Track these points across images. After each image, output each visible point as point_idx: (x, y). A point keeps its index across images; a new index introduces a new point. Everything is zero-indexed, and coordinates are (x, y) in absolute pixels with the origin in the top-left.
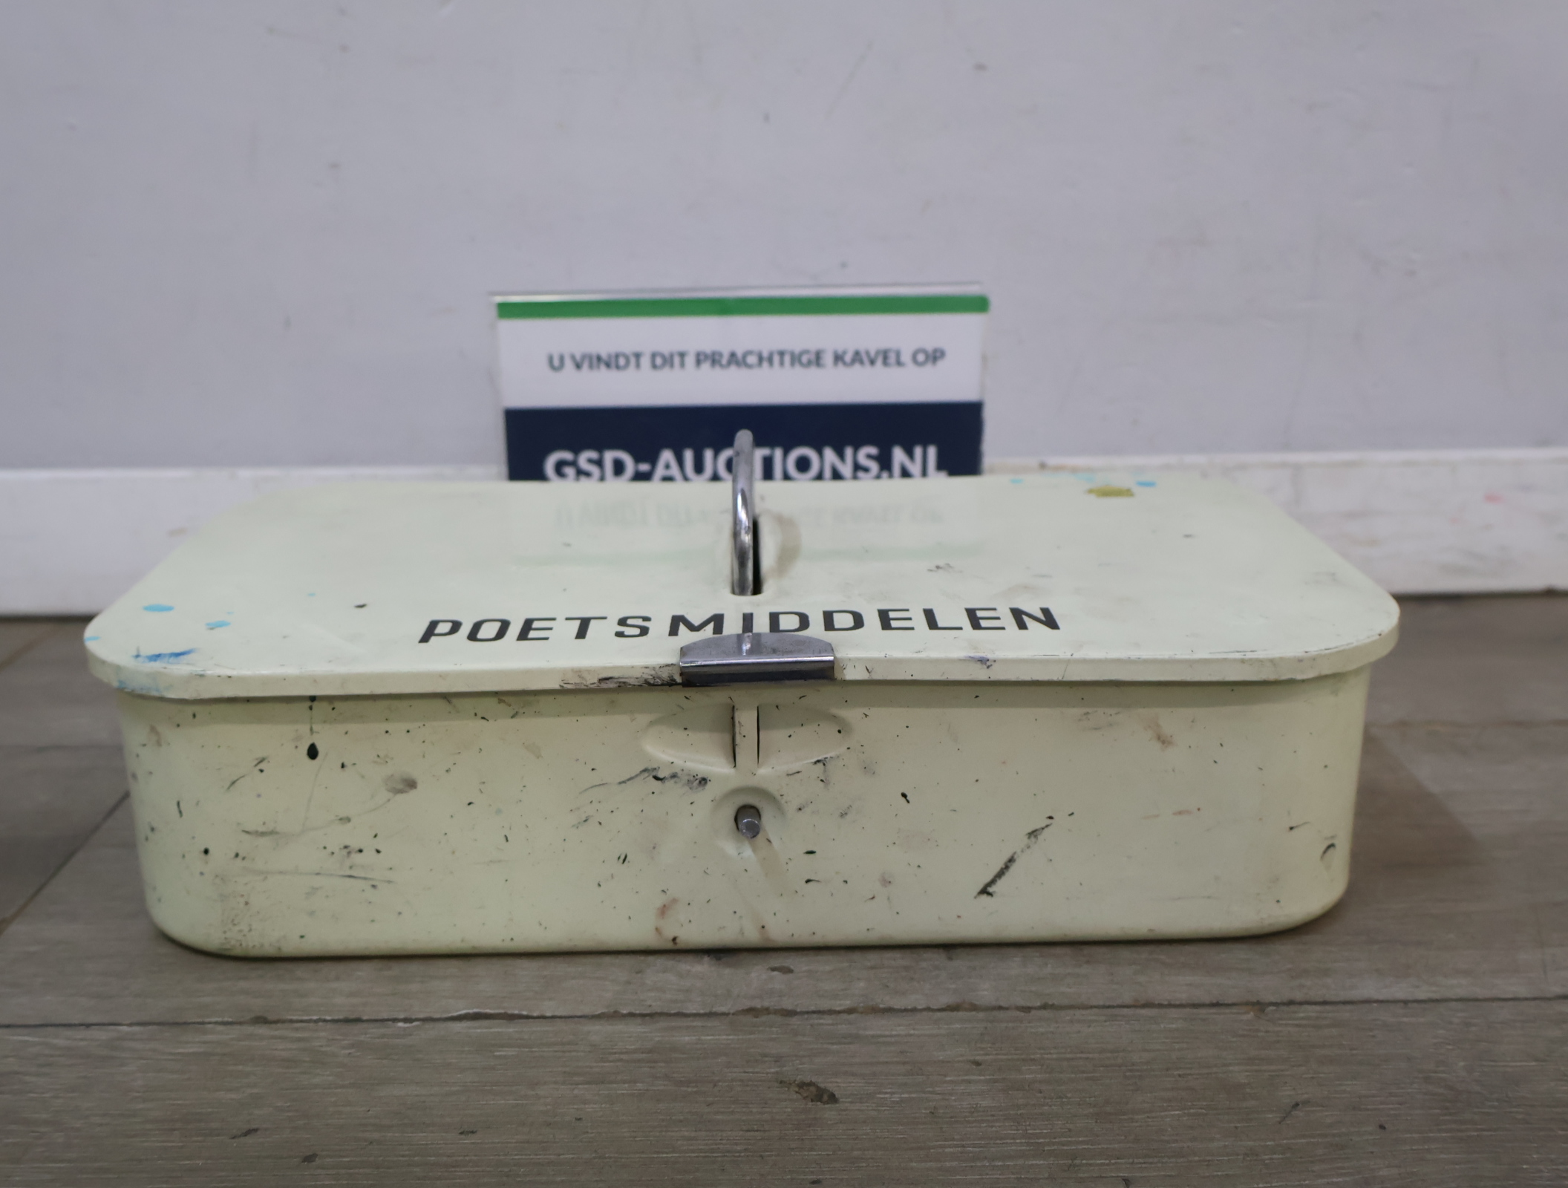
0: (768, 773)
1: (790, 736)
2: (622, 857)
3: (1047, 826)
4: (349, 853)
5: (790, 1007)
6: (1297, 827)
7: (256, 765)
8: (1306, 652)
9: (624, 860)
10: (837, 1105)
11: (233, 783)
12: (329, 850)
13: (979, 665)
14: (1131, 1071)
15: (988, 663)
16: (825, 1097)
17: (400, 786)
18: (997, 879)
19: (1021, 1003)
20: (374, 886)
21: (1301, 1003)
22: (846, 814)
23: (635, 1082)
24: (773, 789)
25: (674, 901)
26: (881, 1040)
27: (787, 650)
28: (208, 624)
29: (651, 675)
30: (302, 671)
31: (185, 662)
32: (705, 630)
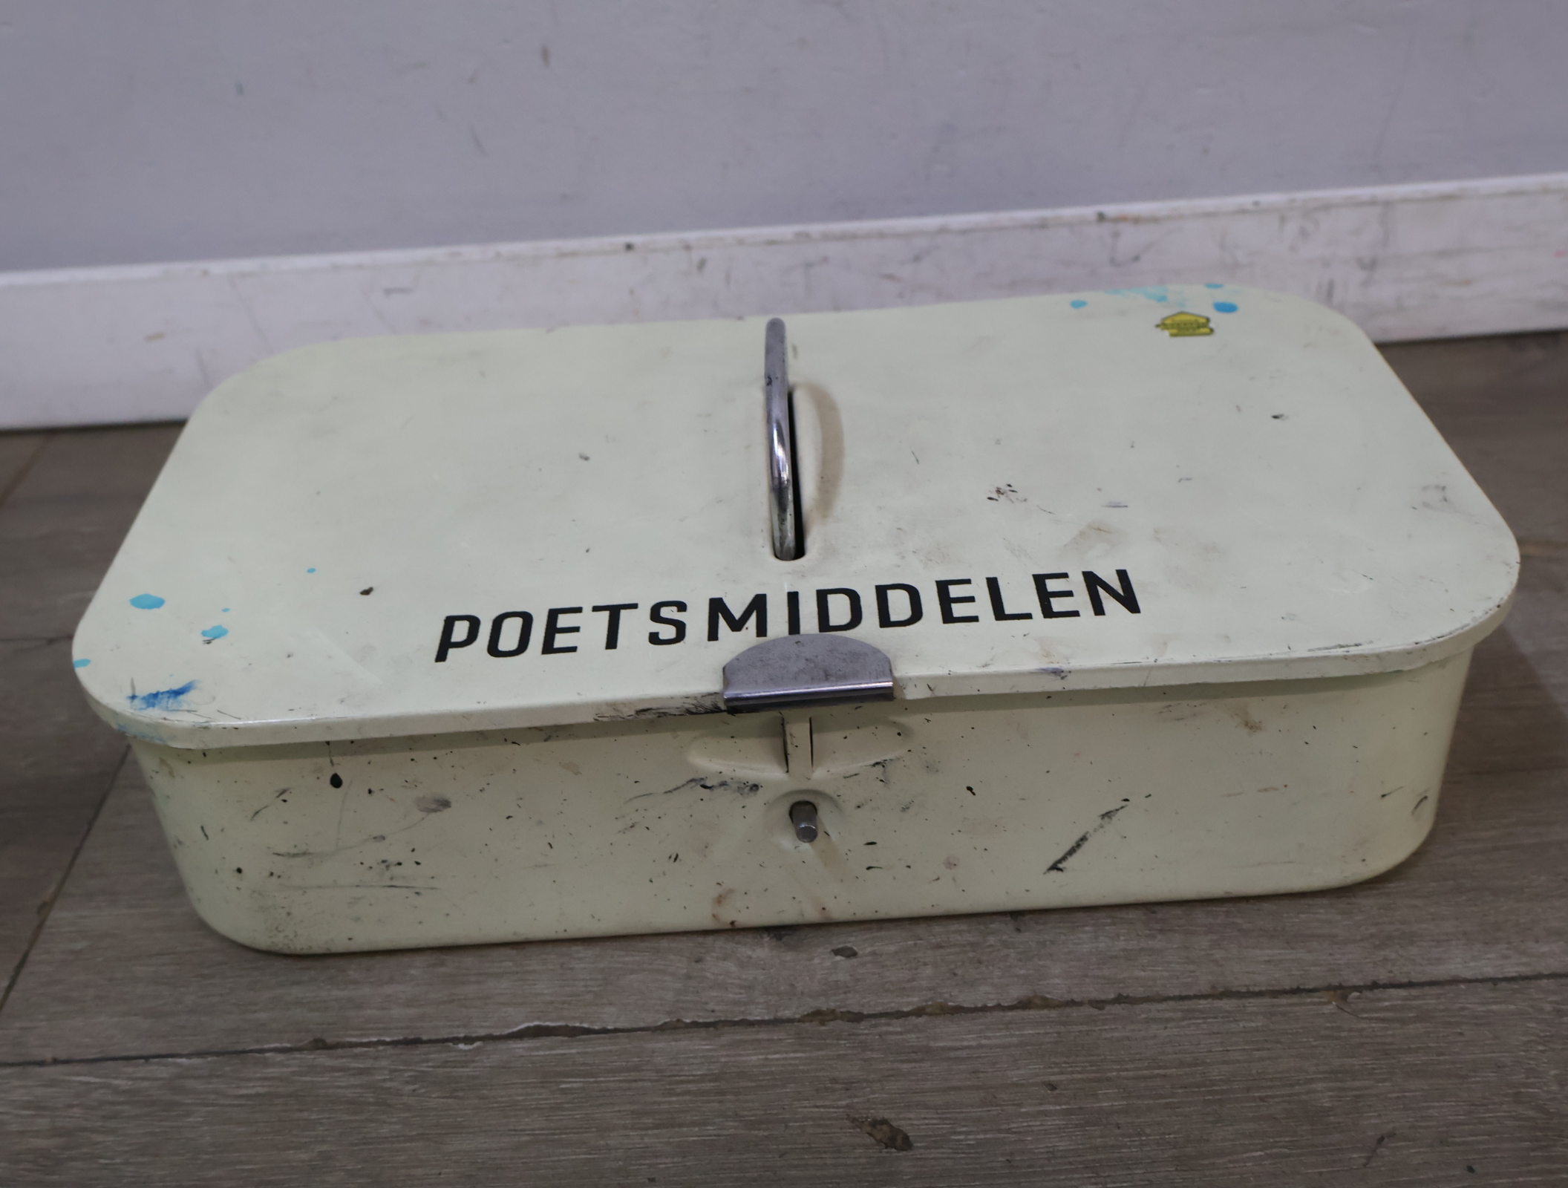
0: (822, 775)
1: (845, 738)
2: (674, 857)
3: (1122, 807)
4: (388, 867)
5: (856, 1009)
6: (1389, 794)
7: (278, 797)
8: (1417, 643)
9: (675, 859)
10: (912, 1153)
11: (257, 813)
12: (367, 865)
13: (1052, 677)
14: (1210, 1092)
15: (1063, 674)
16: (899, 1141)
17: (434, 806)
18: (1068, 857)
19: (1095, 994)
20: (417, 893)
21: (1385, 986)
22: (908, 808)
23: (705, 1124)
24: (828, 790)
25: (731, 891)
26: (952, 1054)
27: (840, 673)
28: (204, 633)
29: (693, 705)
30: (314, 718)
31: (185, 707)
32: (747, 628)
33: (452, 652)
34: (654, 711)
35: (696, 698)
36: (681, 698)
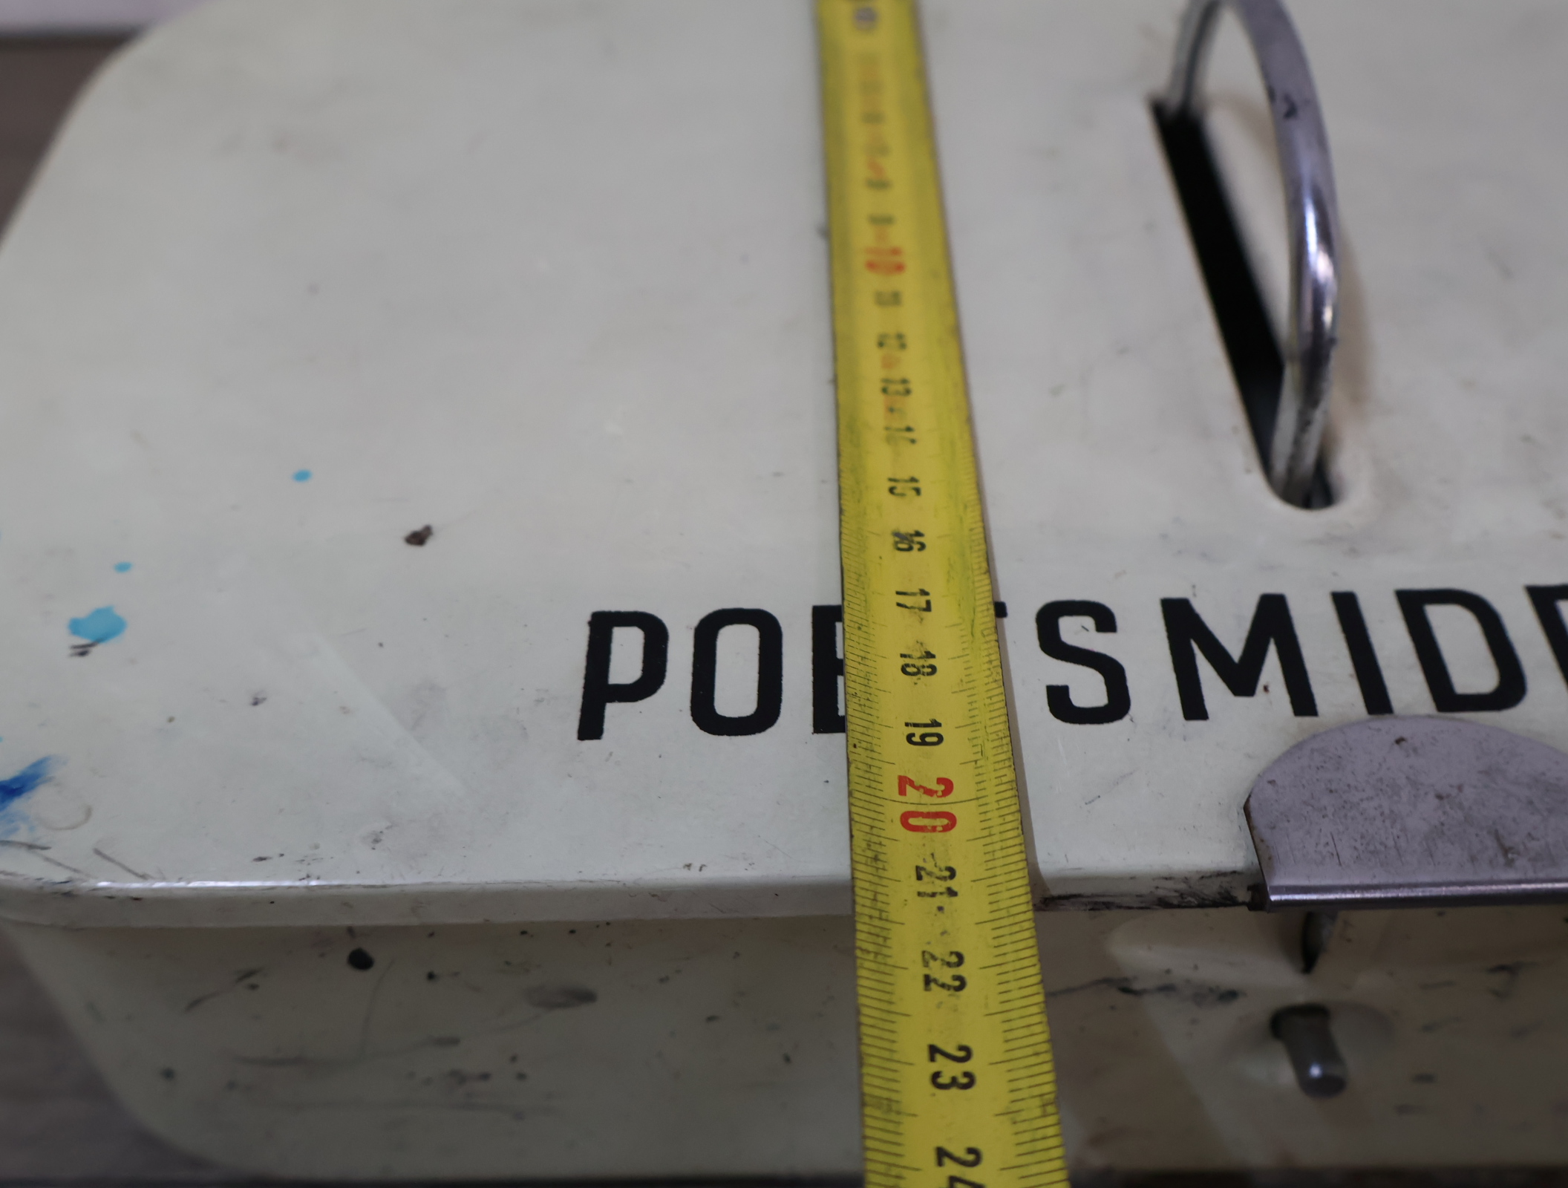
4: (462, 1080)
7: (239, 980)
11: (197, 1001)
12: (421, 1078)
17: (560, 999)
20: (517, 1116)
27: (1533, 845)
28: (75, 626)
29: (1176, 891)
30: (314, 883)
31: (22, 835)
32: (1266, 689)
33: (613, 711)
34: (1084, 900)
35: (1186, 880)
36: (1154, 879)
